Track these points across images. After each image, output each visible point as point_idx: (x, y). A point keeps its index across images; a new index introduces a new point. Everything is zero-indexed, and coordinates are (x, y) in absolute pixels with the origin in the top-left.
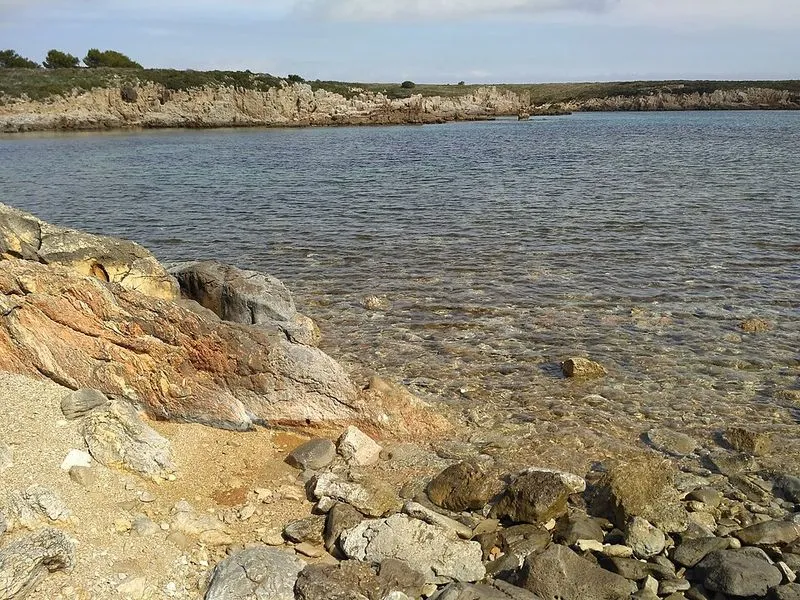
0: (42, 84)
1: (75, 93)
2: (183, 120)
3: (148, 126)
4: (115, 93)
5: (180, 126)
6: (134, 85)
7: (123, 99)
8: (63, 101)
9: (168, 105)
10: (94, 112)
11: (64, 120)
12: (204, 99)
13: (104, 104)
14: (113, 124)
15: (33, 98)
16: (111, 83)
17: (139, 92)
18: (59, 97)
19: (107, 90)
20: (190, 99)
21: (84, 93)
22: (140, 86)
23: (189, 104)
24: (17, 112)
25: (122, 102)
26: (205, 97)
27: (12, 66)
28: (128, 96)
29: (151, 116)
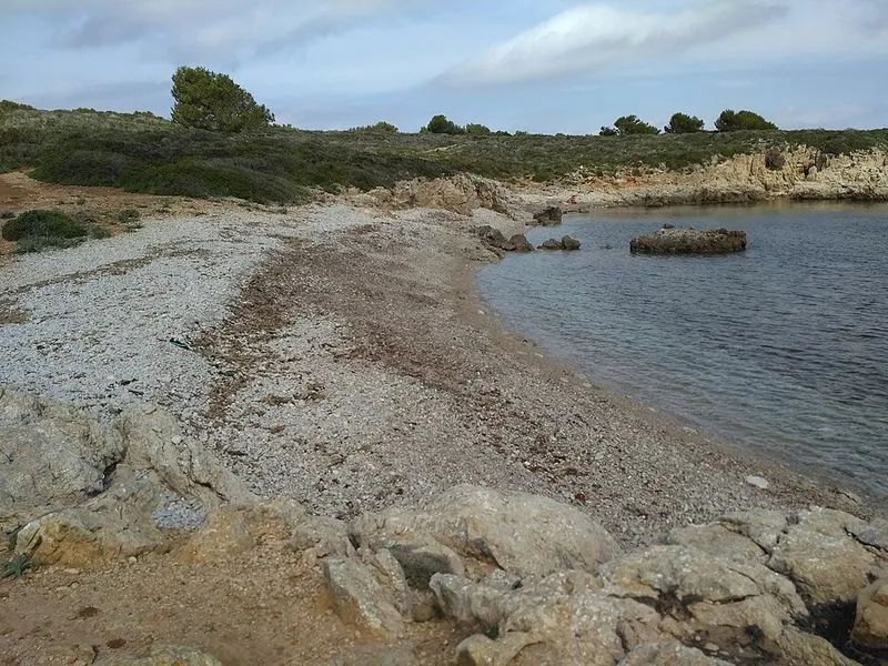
0: (679, 153)
1: (714, 161)
2: (844, 191)
3: (800, 198)
4: (759, 160)
5: (839, 198)
6: (783, 150)
7: (767, 166)
8: (703, 170)
9: (826, 173)
10: (734, 182)
11: (705, 191)
12: (872, 165)
13: (745, 173)
14: (759, 197)
15: (670, 168)
16: (755, 149)
17: (787, 157)
18: (699, 166)
19: (751, 157)
20: (853, 165)
21: (724, 161)
22: (790, 151)
23: (853, 172)
24: (654, 183)
25: (766, 170)
26: (872, 162)
27: (632, 132)
28: (773, 163)
29: (803, 186)
